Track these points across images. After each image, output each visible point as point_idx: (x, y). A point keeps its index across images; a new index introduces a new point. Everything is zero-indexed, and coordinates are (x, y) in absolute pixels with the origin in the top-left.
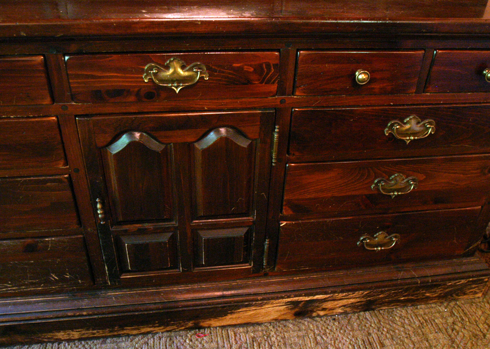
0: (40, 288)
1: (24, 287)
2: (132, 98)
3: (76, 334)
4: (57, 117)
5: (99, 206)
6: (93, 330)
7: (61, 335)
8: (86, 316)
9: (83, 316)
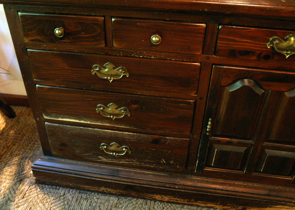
0: (152, 166)
1: (143, 164)
2: (254, 58)
3: (166, 198)
4: (201, 63)
5: (209, 123)
6: (178, 198)
7: (157, 197)
8: (177, 189)
9: (175, 188)
